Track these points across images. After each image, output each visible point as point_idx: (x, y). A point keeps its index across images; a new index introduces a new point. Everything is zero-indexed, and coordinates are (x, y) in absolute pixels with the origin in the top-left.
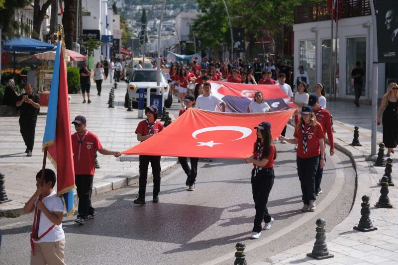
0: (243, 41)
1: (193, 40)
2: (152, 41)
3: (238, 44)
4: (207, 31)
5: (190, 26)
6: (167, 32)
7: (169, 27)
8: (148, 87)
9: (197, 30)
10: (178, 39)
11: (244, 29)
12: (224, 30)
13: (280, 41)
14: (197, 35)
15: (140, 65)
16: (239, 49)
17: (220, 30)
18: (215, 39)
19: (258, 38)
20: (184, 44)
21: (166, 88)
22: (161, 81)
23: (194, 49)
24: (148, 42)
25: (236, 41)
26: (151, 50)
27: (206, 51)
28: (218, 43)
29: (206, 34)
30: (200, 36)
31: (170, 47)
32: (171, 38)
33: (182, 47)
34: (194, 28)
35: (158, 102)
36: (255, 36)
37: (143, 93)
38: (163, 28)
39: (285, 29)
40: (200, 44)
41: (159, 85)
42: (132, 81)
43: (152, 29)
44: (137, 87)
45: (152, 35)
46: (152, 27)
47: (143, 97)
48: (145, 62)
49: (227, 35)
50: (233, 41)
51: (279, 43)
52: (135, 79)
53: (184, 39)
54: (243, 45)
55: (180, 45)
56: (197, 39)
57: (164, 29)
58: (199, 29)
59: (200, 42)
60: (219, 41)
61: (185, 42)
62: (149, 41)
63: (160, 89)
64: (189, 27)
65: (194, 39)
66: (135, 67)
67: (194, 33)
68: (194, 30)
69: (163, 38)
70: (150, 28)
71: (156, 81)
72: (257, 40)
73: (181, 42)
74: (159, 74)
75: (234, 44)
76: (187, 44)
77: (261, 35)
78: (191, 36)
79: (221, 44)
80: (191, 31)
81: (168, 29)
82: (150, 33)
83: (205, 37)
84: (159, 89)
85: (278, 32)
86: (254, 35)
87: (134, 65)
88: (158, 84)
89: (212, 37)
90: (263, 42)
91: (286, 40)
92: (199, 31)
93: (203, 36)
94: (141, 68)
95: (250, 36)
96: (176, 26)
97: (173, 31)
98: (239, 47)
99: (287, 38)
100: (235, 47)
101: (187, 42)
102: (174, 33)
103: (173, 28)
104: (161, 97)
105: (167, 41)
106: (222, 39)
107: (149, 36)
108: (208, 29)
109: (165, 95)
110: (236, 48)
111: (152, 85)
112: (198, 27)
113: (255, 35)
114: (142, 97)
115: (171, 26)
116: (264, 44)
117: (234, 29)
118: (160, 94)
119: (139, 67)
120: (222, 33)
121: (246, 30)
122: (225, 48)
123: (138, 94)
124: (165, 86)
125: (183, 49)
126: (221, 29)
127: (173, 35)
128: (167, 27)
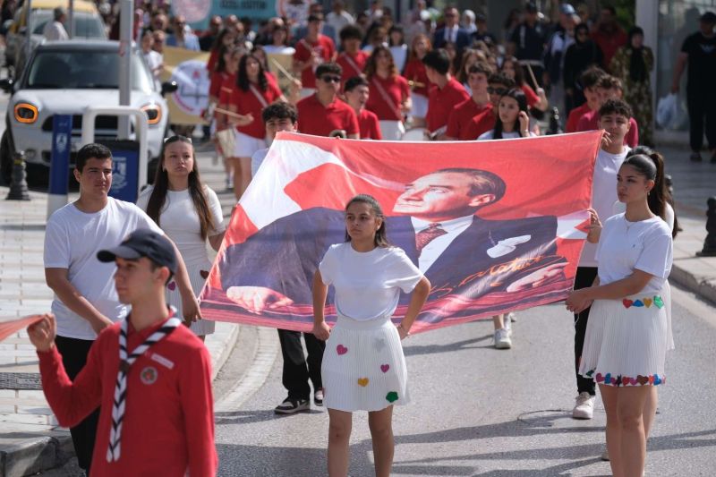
8: (86, 109)
15: (59, 26)
21: (153, 115)
22: (136, 89)
35: (123, 167)
37: (66, 131)
41: (128, 104)
42: (27, 86)
44: (45, 109)
47: (69, 145)
48: (76, 14)
52: (36, 78)
63: (133, 119)
66: (39, 31)
71: (115, 87)
74: (128, 60)
84: (127, 117)
87: (33, 24)
88: (125, 100)
94: (63, 37)
104: (134, 147)
109: (152, 139)
111: (101, 101)
114: (61, 147)
118: (132, 137)
119: (56, 35)
123: (49, 136)
124: (152, 107)
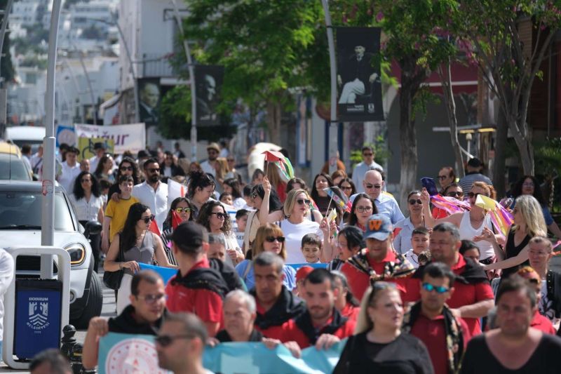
0: (373, 76)
1: (187, 77)
2: (30, 79)
3: (354, 88)
4: (239, 41)
5: (175, 19)
6: (87, 45)
7: (99, 25)
9: (201, 36)
10: (131, 70)
11: (377, 31)
12: (305, 35)
13: (517, 80)
14: (200, 54)
16: (360, 108)
17: (288, 37)
18: (268, 71)
19: (432, 65)
20: (153, 89)
21: (76, 256)
23: (190, 110)
24: (15, 82)
25: (347, 78)
26: (27, 112)
27: (235, 116)
28: (284, 86)
29: (236, 52)
30: (214, 58)
31: (101, 101)
32: (102, 67)
33: (143, 102)
34: (191, 28)
35: (45, 307)
36: (422, 61)
38: (72, 27)
39: (535, 32)
40: (212, 91)
41: (50, 243)
43: (29, 30)
45: (30, 55)
46: (32, 22)
49: (316, 55)
50: (335, 78)
51: (513, 85)
53: (152, 71)
54: (374, 92)
55: (135, 92)
56: (201, 71)
57: (79, 32)
58: (209, 33)
59: (211, 80)
60: (286, 77)
61: (155, 80)
62: (18, 79)
64: (170, 24)
65: (191, 69)
67: (191, 46)
68: (187, 35)
69: (75, 69)
70: (23, 27)
71: (39, 228)
72: (429, 72)
73: (142, 82)
75: (340, 89)
76: (164, 89)
77: (440, 55)
78: (177, 60)
79: (292, 91)
80: (178, 42)
81: (91, 34)
82: (22, 45)
83: (233, 65)
84: (49, 256)
85: (509, 42)
86: (417, 55)
88: (47, 240)
89: (259, 63)
90: (452, 84)
91: (540, 74)
92: (211, 42)
93: (224, 61)
95: (404, 60)
96: (121, 21)
97: (114, 42)
98: (359, 99)
99: (543, 67)
100: (342, 101)
101: (164, 81)
102: (117, 48)
103: (113, 30)
104: (57, 287)
105: (88, 79)
106: (295, 72)
107: (21, 57)
108: (243, 32)
109: (75, 280)
110: (347, 105)
112: (205, 25)
113: (421, 55)
115: (103, 21)
116: (456, 89)
117: (341, 33)
118: (56, 277)
120: (297, 48)
121: (385, 37)
122: (309, 104)
124: (76, 247)
125: (149, 110)
126: (296, 32)
127: (111, 54)
128: (88, 25)
